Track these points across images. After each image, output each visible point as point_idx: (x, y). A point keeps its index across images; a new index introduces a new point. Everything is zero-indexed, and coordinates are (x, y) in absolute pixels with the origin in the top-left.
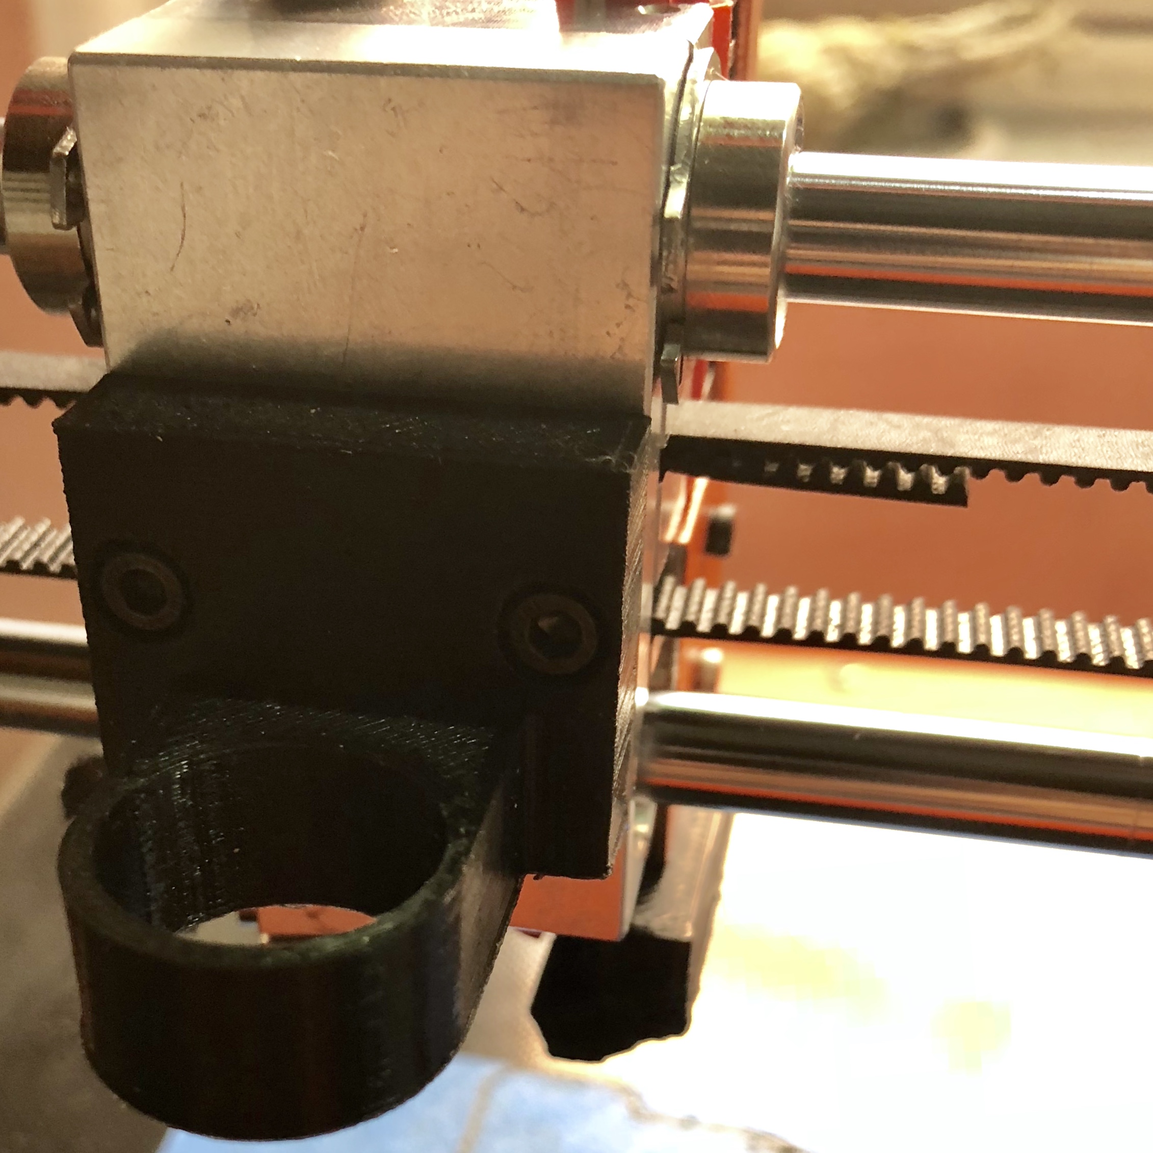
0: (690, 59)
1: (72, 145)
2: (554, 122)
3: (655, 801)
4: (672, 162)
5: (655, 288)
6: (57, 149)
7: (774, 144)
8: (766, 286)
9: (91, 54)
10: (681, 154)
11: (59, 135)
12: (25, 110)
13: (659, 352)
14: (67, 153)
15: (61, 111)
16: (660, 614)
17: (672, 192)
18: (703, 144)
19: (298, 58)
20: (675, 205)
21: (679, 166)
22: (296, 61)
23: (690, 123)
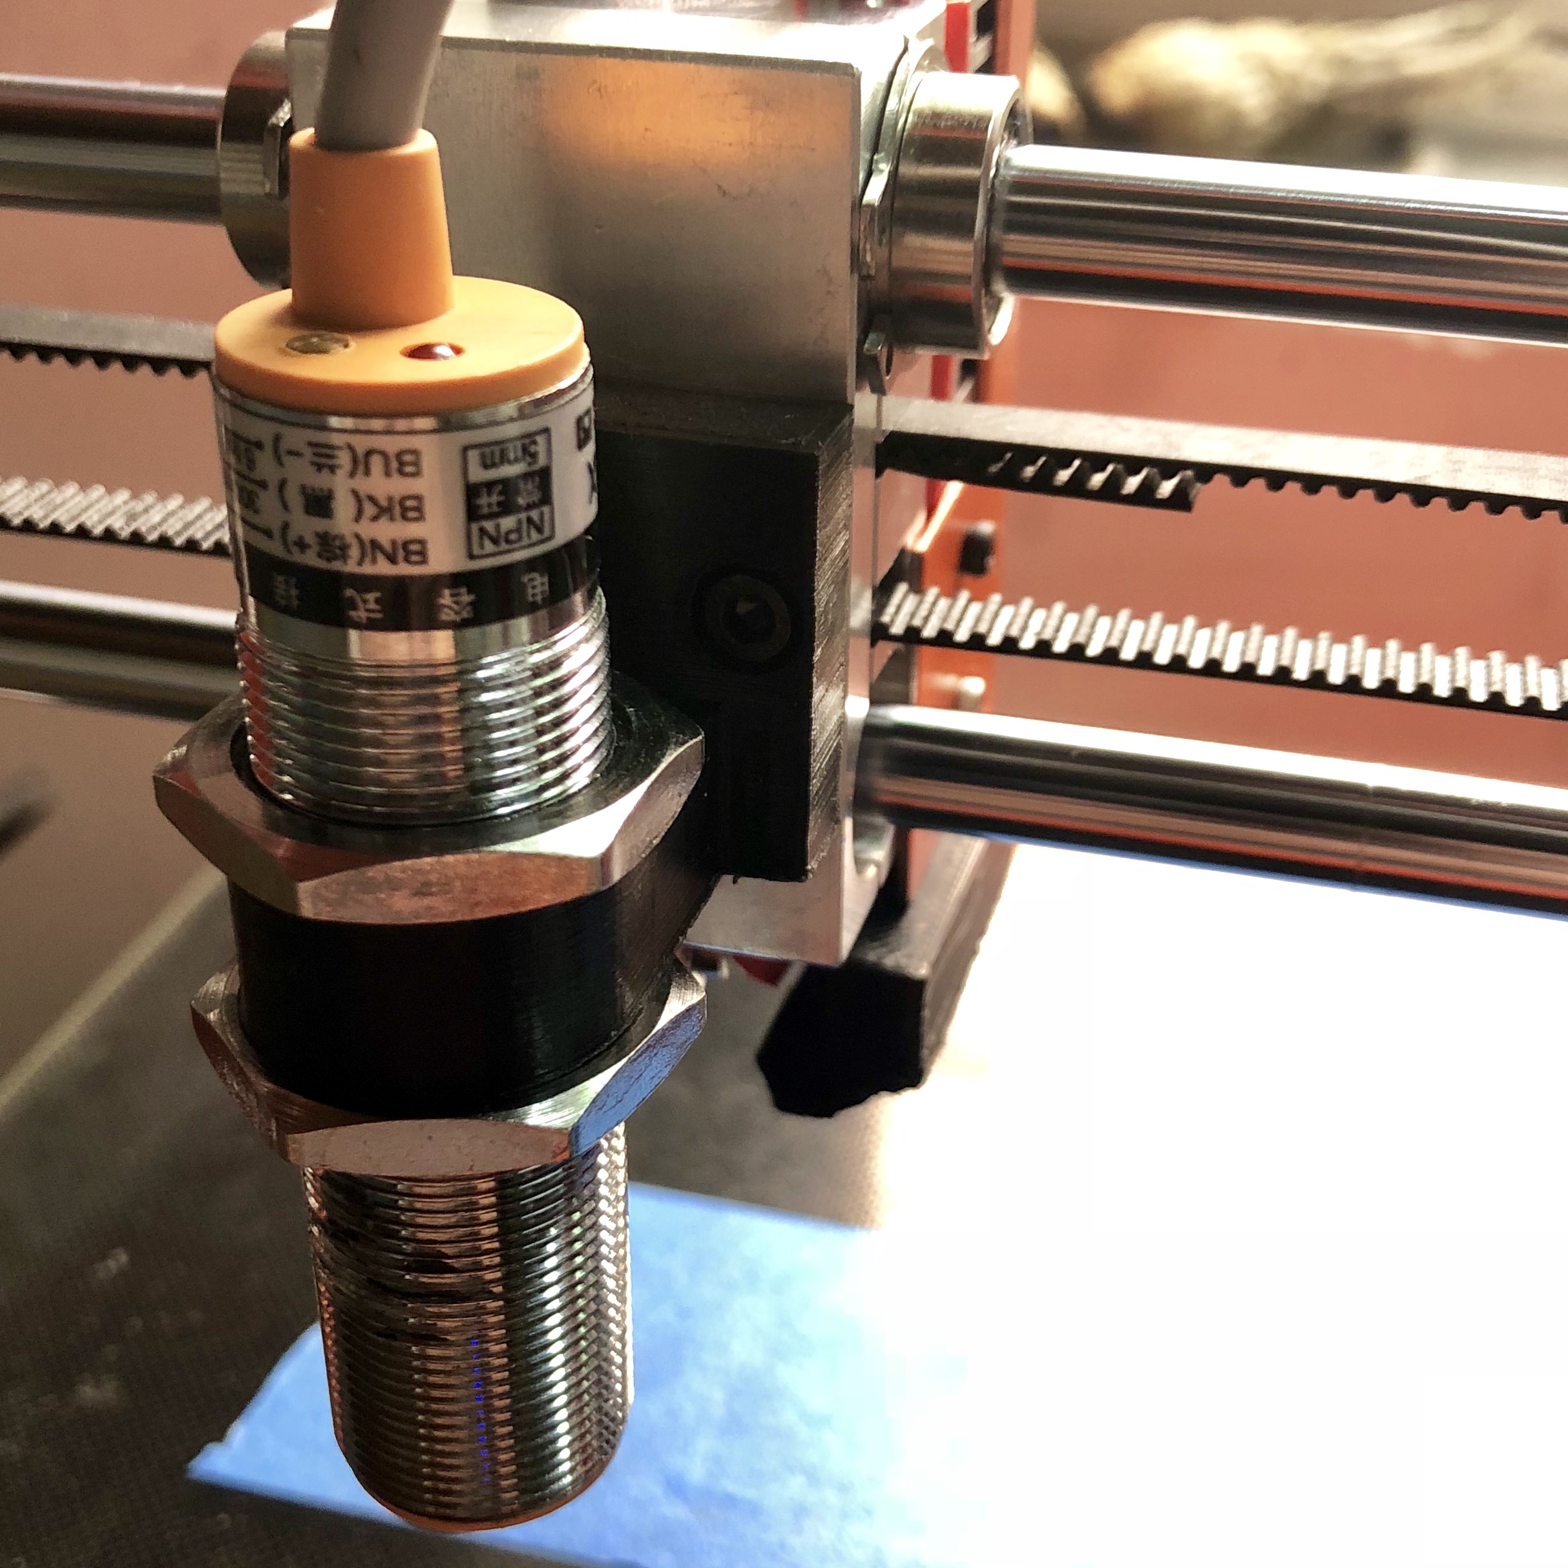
0: (905, 50)
1: (288, 117)
2: (753, 108)
3: (894, 822)
4: (875, 150)
5: (856, 276)
6: (273, 120)
7: (978, 136)
8: (970, 277)
9: (309, 30)
10: (885, 140)
11: (277, 105)
12: (248, 81)
13: (861, 342)
14: (282, 124)
15: (281, 84)
16: (886, 619)
17: (874, 180)
18: (909, 134)
19: (508, 39)
20: (874, 193)
21: (882, 155)
22: (505, 41)
23: (897, 115)
